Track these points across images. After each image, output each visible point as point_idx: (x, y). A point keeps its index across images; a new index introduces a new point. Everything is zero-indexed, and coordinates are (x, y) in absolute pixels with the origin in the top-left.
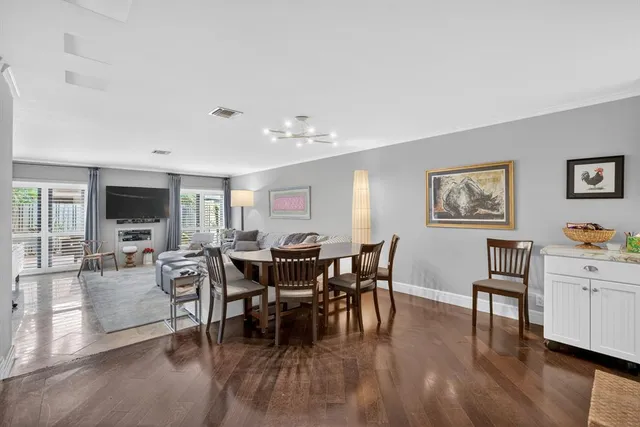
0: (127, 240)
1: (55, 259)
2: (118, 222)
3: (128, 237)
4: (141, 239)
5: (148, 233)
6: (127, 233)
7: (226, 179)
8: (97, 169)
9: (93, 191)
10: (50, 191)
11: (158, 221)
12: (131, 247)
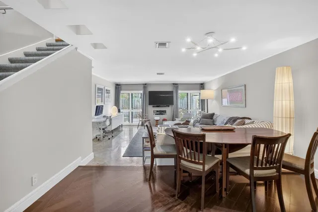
0: (158, 114)
1: (134, 120)
2: (153, 107)
3: (157, 113)
4: (162, 114)
5: (165, 112)
6: (157, 111)
7: (202, 84)
8: (146, 84)
9: (144, 93)
10: (132, 94)
11: (169, 106)
12: (157, 118)
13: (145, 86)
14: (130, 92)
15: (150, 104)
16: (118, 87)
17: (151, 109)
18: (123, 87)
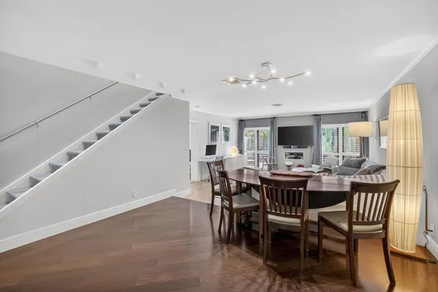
0: (291, 158)
2: (284, 147)
3: (291, 156)
4: (298, 158)
5: (301, 155)
7: (364, 112)
8: (274, 118)
9: (272, 130)
10: (258, 132)
12: (289, 162)
13: (273, 120)
14: (256, 129)
15: (280, 144)
16: (242, 123)
17: (282, 151)
18: (247, 123)
